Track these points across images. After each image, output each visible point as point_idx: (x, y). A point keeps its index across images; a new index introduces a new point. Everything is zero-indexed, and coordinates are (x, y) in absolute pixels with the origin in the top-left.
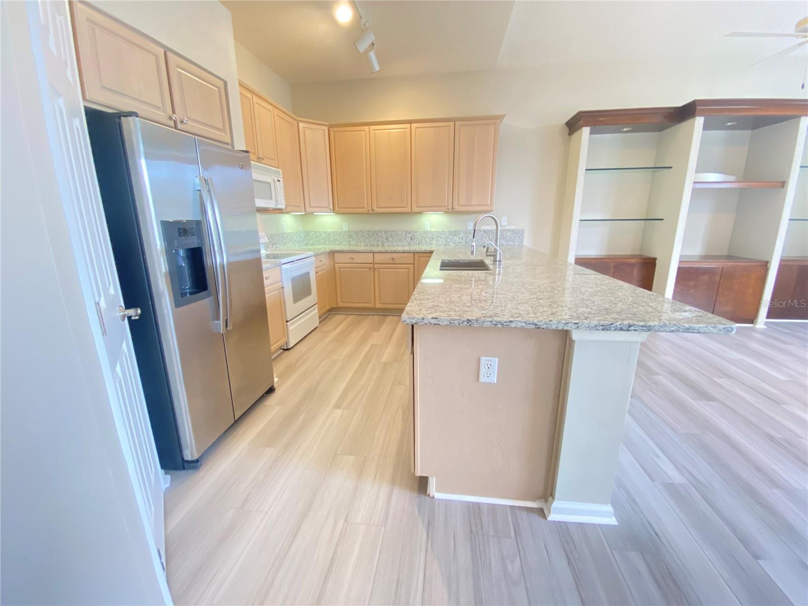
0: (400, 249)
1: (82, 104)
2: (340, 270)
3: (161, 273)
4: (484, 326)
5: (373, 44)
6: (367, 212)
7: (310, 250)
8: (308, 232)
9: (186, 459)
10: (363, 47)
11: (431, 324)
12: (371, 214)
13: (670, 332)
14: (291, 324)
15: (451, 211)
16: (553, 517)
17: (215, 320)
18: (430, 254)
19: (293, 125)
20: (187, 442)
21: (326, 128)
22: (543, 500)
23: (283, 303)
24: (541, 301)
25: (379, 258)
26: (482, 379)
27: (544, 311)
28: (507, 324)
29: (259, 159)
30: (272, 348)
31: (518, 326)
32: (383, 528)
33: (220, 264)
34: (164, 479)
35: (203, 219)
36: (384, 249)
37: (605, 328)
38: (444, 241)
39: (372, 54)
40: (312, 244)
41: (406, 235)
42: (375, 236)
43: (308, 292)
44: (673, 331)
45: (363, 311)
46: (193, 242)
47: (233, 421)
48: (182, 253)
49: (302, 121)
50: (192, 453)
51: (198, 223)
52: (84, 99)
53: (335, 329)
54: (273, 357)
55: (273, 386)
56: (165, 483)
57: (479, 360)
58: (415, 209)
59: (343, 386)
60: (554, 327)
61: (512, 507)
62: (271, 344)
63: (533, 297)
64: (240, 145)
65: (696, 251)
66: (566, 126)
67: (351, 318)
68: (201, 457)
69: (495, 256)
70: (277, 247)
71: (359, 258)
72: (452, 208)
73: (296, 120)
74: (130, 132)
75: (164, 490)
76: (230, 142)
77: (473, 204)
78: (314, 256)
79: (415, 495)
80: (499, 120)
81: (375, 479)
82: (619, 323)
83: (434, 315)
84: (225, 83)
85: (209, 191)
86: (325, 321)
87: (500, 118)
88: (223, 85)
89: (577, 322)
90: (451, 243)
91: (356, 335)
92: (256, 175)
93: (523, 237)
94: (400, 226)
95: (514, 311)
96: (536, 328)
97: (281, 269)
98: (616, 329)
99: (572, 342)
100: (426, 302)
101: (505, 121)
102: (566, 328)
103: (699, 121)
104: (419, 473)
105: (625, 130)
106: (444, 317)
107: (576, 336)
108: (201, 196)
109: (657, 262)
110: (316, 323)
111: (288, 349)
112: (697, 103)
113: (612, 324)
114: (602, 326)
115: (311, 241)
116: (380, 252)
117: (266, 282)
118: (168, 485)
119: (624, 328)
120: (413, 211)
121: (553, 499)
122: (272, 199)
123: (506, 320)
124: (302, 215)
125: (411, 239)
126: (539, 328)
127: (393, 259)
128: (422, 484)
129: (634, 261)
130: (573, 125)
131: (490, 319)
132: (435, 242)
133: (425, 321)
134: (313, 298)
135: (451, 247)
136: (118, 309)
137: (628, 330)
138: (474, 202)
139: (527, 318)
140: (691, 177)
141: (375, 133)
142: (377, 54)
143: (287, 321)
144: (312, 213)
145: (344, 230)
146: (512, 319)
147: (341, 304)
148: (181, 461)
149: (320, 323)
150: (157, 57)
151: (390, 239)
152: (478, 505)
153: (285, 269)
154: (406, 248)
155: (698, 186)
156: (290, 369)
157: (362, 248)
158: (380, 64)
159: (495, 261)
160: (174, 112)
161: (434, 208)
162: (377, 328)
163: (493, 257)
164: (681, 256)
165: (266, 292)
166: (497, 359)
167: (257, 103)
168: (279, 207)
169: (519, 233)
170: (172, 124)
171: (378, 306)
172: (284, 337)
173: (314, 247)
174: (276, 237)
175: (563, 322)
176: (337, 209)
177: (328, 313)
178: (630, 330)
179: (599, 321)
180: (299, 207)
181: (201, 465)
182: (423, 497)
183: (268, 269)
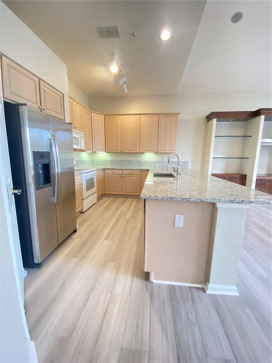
0: (135, 168)
1: (3, 99)
2: (107, 177)
3: (31, 176)
4: (178, 200)
5: (125, 82)
6: (120, 152)
7: (94, 168)
8: (93, 160)
9: (35, 263)
10: (121, 83)
11: (154, 199)
12: (122, 153)
13: (260, 204)
14: (84, 201)
15: (157, 153)
16: (208, 292)
17: (52, 197)
18: (147, 171)
19: (89, 114)
20: (36, 254)
21: (103, 116)
22: (203, 284)
23: (81, 191)
24: (201, 190)
25: (125, 172)
26: (176, 225)
27: (203, 194)
28: (188, 199)
29: (74, 128)
30: (77, 211)
31: (193, 200)
32: (129, 297)
33: (57, 172)
34: (24, 273)
35: (51, 151)
36: (127, 168)
37: (232, 202)
38: (154, 165)
39: (125, 86)
40: (95, 166)
41: (137, 162)
42: (123, 162)
43: (92, 186)
44: (261, 204)
45: (117, 196)
46: (45, 161)
47: (58, 245)
48: (40, 165)
49: (93, 113)
50: (38, 260)
51: (49, 153)
52: (4, 97)
53: (104, 204)
54: (77, 215)
55: (76, 229)
56: (24, 275)
57: (175, 216)
58: (141, 151)
59: (108, 230)
60: (209, 201)
61: (190, 287)
62: (76, 209)
63: (197, 188)
64: (68, 120)
65: (263, 172)
66: (206, 119)
67: (111, 199)
68: (42, 262)
69: (177, 172)
70: (79, 166)
71: (116, 172)
72: (157, 151)
73: (91, 112)
74: (23, 112)
75: (24, 277)
76: (63, 119)
77: (167, 150)
78: (96, 170)
79: (144, 281)
80: (178, 115)
81: (125, 273)
82: (237, 200)
83: (155, 195)
84: (63, 95)
85: (54, 139)
86: (100, 200)
87: (178, 114)
88: (62, 96)
89: (219, 199)
90: (157, 167)
91: (114, 206)
92: (74, 135)
93: (188, 165)
94: (135, 158)
95: (190, 194)
96: (201, 201)
97: (82, 175)
98: (236, 203)
99: (217, 208)
100: (150, 189)
101: (180, 115)
102: (214, 202)
103: (263, 117)
104: (146, 270)
105: (231, 120)
106: (160, 196)
107: (218, 205)
108: (50, 141)
109: (247, 176)
110: (96, 201)
111: (83, 212)
112: (261, 110)
113: (235, 200)
114: (231, 201)
115: (95, 164)
116: (126, 170)
117: (76, 181)
118: (26, 275)
119: (240, 202)
120: (140, 152)
121: (209, 283)
122: (79, 145)
123: (187, 198)
124: (91, 153)
125: (139, 164)
126: (202, 201)
127: (131, 172)
128: (147, 276)
129: (237, 176)
130: (209, 118)
131: (180, 197)
132: (150, 166)
133: (151, 198)
134: (94, 190)
135: (157, 168)
136: (11, 190)
137: (242, 203)
138: (167, 149)
139: (197, 197)
140: (260, 140)
141: (124, 119)
142: (127, 86)
143: (83, 199)
144: (95, 152)
145: (109, 159)
146: (190, 197)
147: (107, 192)
148: (33, 264)
149: (97, 200)
150: (35, 82)
151: (130, 164)
152: (173, 286)
153: (83, 176)
154: (137, 168)
155: (263, 144)
156: (84, 222)
157: (118, 168)
158: (128, 90)
159: (178, 174)
160: (41, 105)
161: (149, 151)
162: (124, 203)
163: (176, 172)
164: (257, 174)
165: (76, 185)
166: (183, 216)
167: (75, 104)
168: (82, 148)
169: (186, 163)
170: (40, 110)
171: (124, 193)
172: (81, 206)
173: (96, 167)
174: (80, 162)
175: (213, 199)
176: (107, 150)
177: (101, 197)
178: (243, 203)
179: (229, 199)
180: (90, 149)
181: (42, 266)
182: (148, 282)
183: (76, 175)
